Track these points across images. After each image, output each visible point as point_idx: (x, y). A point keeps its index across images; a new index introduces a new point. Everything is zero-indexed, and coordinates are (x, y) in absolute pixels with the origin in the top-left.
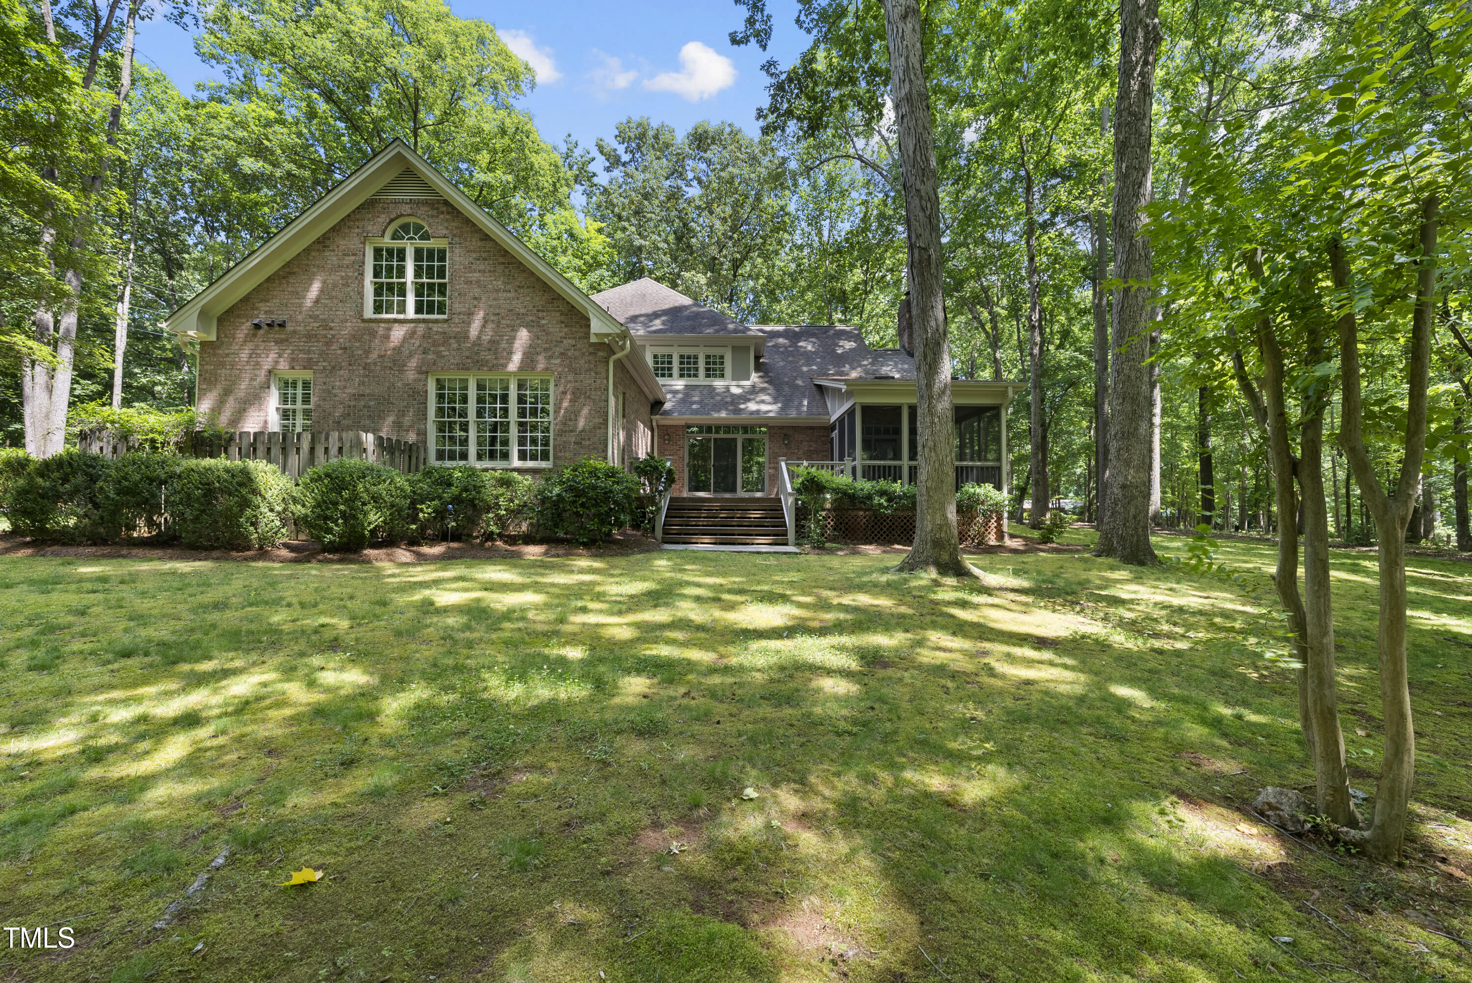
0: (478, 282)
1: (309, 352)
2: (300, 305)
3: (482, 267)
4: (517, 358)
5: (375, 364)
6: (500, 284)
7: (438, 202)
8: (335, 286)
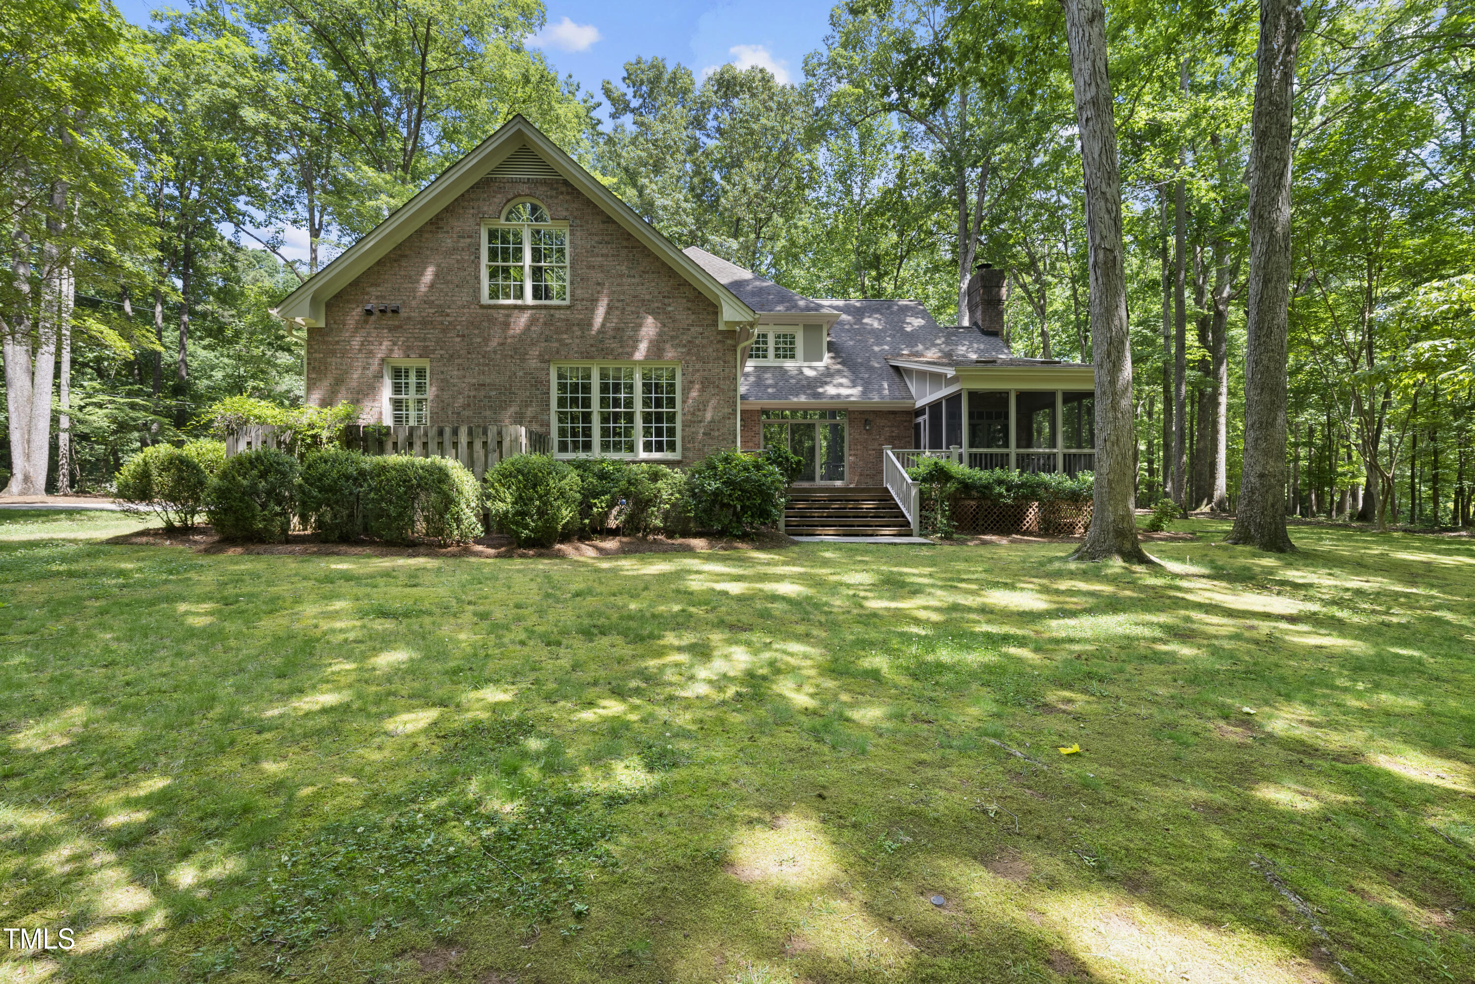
0: (601, 266)
1: (425, 340)
2: (414, 290)
3: (605, 251)
4: (643, 347)
5: (495, 352)
6: (623, 268)
7: (557, 182)
8: (450, 270)
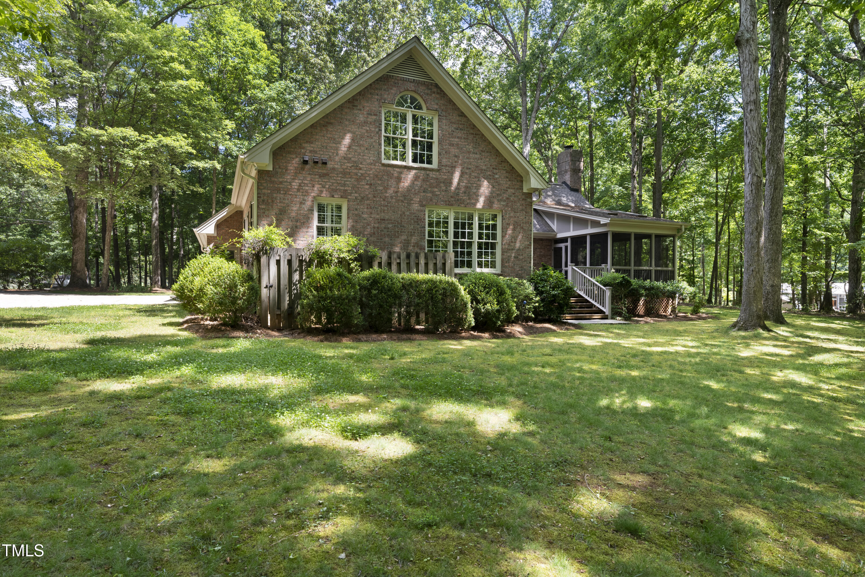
0: (457, 145)
1: (344, 185)
2: (337, 149)
3: (460, 135)
4: (482, 200)
5: (392, 197)
6: (470, 147)
7: (432, 83)
8: (362, 137)
